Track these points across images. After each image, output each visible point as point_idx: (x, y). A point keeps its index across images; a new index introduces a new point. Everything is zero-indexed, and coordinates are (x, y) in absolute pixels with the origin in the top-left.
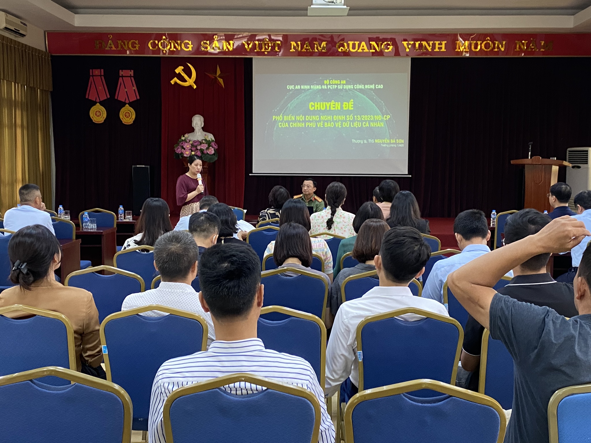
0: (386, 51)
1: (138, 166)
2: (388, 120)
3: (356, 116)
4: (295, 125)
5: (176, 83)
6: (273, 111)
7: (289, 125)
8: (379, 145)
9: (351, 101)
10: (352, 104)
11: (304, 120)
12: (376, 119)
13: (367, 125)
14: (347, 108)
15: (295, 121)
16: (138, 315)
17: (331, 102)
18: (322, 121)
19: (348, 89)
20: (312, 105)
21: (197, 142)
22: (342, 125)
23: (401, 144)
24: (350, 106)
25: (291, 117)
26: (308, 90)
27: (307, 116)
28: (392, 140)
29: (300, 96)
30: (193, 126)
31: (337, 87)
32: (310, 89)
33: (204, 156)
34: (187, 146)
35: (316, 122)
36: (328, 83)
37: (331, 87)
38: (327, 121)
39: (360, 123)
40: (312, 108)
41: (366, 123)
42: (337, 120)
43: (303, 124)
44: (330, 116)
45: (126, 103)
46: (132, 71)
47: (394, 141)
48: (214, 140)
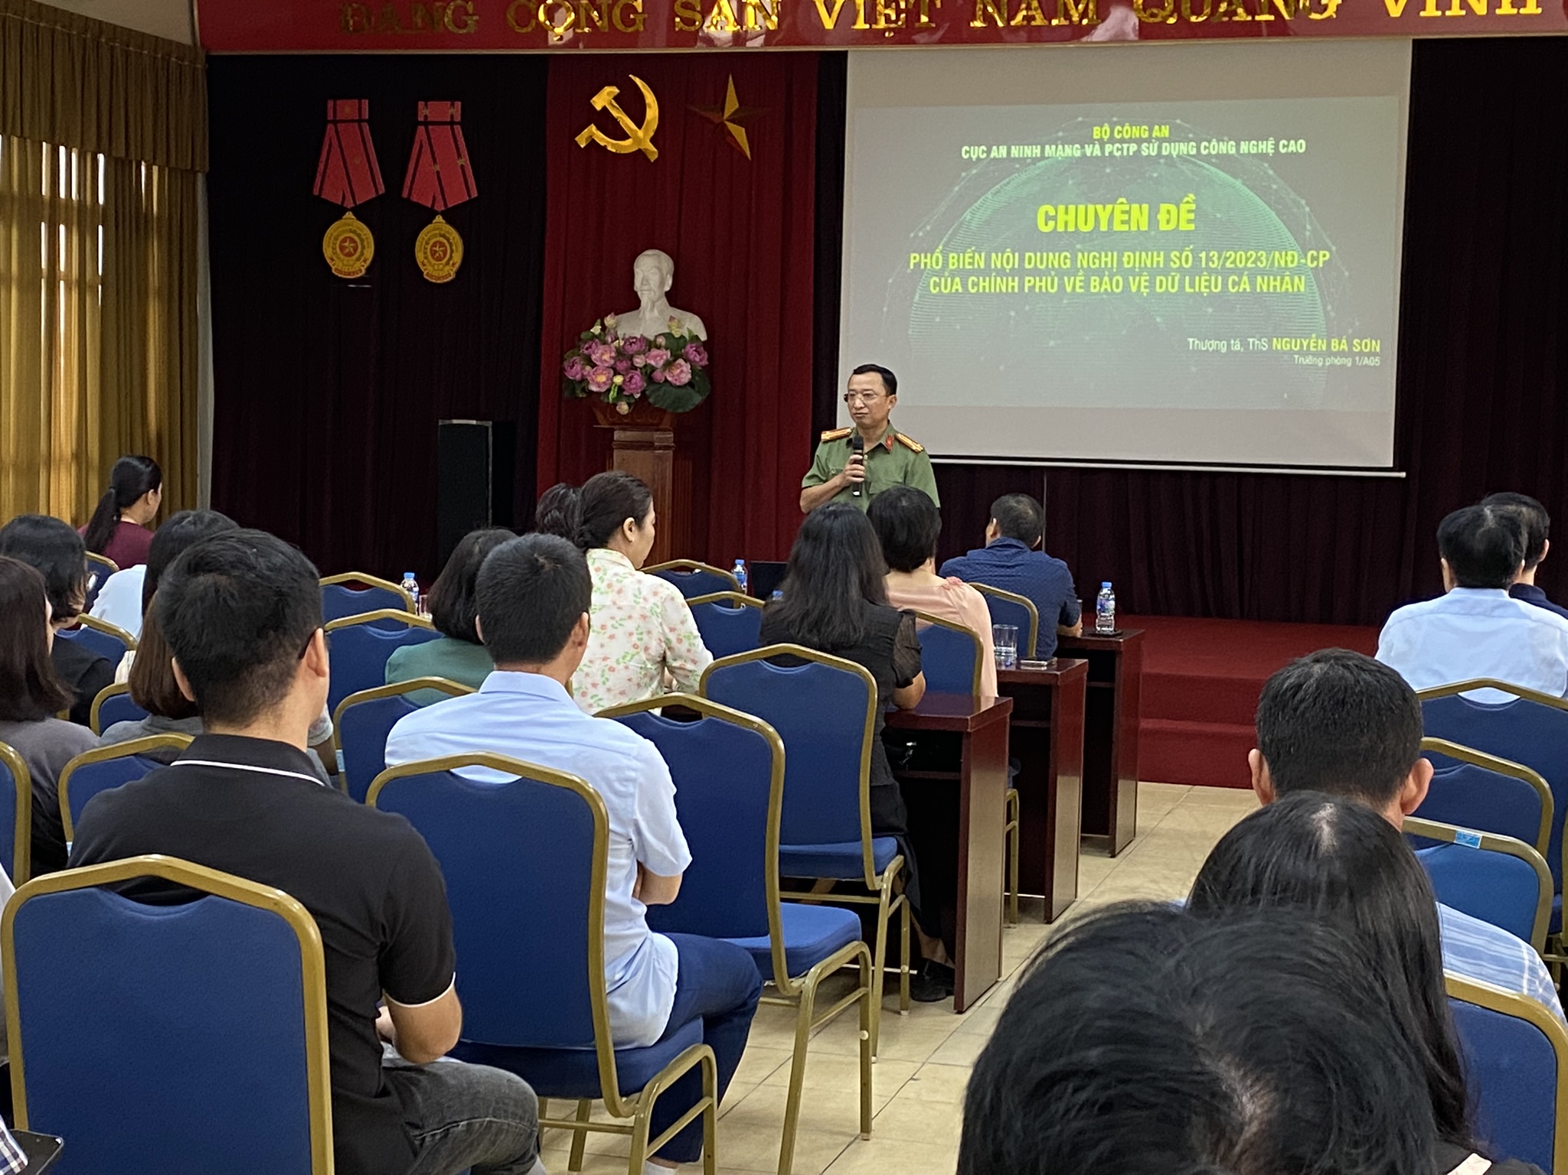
0: (1314, 16)
1: (455, 422)
2: (1323, 268)
3: (1203, 255)
4: (985, 284)
5: (592, 143)
6: (912, 235)
7: (964, 285)
8: (1286, 357)
9: (1186, 199)
10: (1189, 211)
11: (1016, 266)
12: (1276, 264)
13: (1245, 285)
14: (1172, 226)
15: (986, 272)
17: (1113, 201)
18: (1081, 273)
19: (1178, 156)
20: (1047, 212)
22: (1152, 284)
23: (1370, 354)
24: (1184, 216)
25: (973, 258)
26: (1035, 160)
27: (1027, 255)
28: (1334, 343)
29: (1004, 182)
30: (635, 289)
31: (1139, 151)
32: (1043, 157)
33: (653, 391)
34: (604, 355)
35: (1061, 273)
36: (1106, 138)
37: (1118, 149)
38: (1099, 273)
39: (1220, 278)
40: (1046, 224)
41: (1240, 281)
42: (1134, 267)
43: (1013, 281)
44: (1110, 254)
45: (436, 213)
46: (458, 104)
47: (1344, 347)
48: (703, 337)
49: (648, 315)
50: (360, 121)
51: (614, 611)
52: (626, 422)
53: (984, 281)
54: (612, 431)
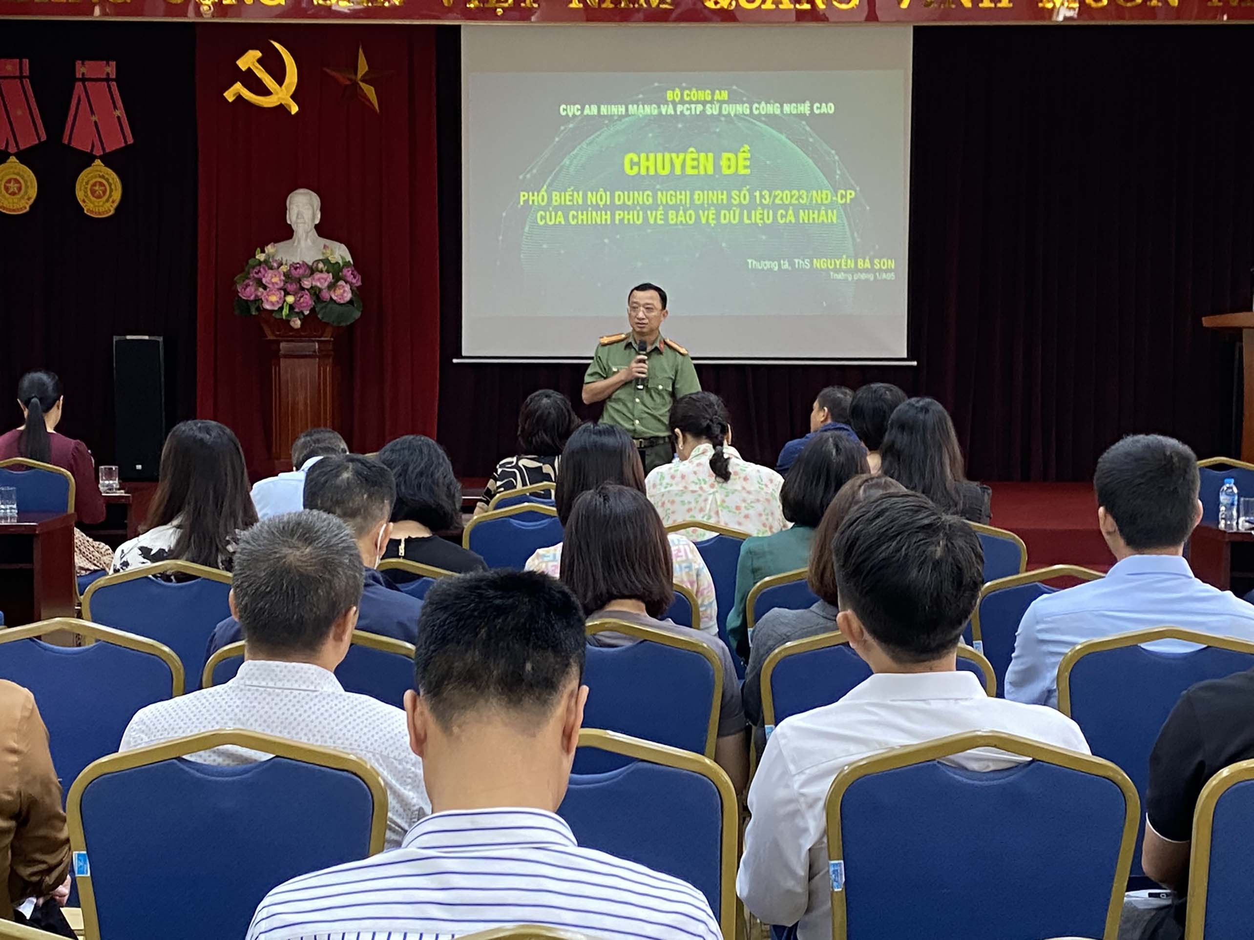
1: (129, 337)
2: (850, 204)
3: (757, 194)
4: (582, 217)
5: (239, 98)
6: (521, 177)
7: (566, 218)
8: (824, 274)
9: (742, 150)
10: (745, 159)
11: (608, 203)
12: (814, 202)
13: (791, 218)
14: (732, 171)
15: (584, 207)
16: (179, 759)
17: (685, 151)
18: (661, 208)
19: (735, 115)
20: (631, 159)
21: (300, 268)
22: (717, 217)
23: (887, 271)
24: (741, 163)
25: (572, 196)
26: (621, 117)
27: (617, 193)
28: (860, 262)
29: (596, 134)
30: (289, 222)
31: (704, 111)
32: (627, 115)
33: (322, 308)
34: (273, 279)
35: (645, 208)
36: (677, 100)
37: (687, 109)
38: (676, 207)
39: (771, 212)
40: (632, 168)
41: (787, 213)
42: (703, 203)
43: (606, 214)
44: (683, 193)
45: (95, 157)
46: (112, 63)
47: (868, 265)
48: (351, 262)
50: (21, 77)
52: (296, 335)
53: (582, 214)
54: (278, 343)
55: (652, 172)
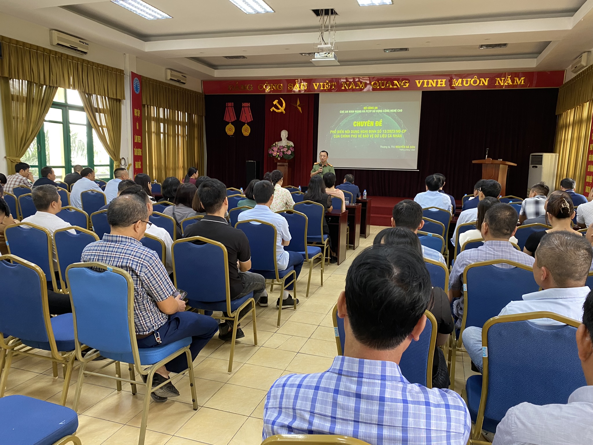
0: (404, 87)
1: (249, 161)
2: (405, 133)
3: (383, 131)
4: (344, 136)
5: (273, 110)
6: (331, 127)
7: (340, 136)
8: (398, 149)
9: (380, 120)
11: (350, 133)
12: (397, 132)
13: (391, 136)
14: (378, 125)
15: (344, 134)
17: (367, 121)
18: (361, 134)
19: (379, 112)
20: (355, 123)
22: (374, 136)
23: (413, 149)
24: (380, 123)
25: (342, 131)
26: (353, 113)
27: (352, 131)
28: (407, 146)
29: (348, 117)
30: (281, 137)
31: (372, 111)
32: (355, 113)
33: (285, 156)
35: (358, 134)
36: (366, 109)
37: (368, 111)
38: (365, 134)
39: (386, 135)
40: (355, 125)
42: (371, 133)
43: (349, 135)
44: (366, 130)
45: (246, 123)
46: (249, 103)
47: (409, 147)
48: (293, 146)
49: (283, 142)
50: (232, 107)
51: (278, 195)
52: (279, 161)
54: (277, 163)
55: (360, 126)
